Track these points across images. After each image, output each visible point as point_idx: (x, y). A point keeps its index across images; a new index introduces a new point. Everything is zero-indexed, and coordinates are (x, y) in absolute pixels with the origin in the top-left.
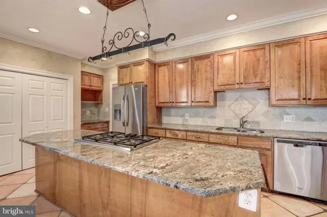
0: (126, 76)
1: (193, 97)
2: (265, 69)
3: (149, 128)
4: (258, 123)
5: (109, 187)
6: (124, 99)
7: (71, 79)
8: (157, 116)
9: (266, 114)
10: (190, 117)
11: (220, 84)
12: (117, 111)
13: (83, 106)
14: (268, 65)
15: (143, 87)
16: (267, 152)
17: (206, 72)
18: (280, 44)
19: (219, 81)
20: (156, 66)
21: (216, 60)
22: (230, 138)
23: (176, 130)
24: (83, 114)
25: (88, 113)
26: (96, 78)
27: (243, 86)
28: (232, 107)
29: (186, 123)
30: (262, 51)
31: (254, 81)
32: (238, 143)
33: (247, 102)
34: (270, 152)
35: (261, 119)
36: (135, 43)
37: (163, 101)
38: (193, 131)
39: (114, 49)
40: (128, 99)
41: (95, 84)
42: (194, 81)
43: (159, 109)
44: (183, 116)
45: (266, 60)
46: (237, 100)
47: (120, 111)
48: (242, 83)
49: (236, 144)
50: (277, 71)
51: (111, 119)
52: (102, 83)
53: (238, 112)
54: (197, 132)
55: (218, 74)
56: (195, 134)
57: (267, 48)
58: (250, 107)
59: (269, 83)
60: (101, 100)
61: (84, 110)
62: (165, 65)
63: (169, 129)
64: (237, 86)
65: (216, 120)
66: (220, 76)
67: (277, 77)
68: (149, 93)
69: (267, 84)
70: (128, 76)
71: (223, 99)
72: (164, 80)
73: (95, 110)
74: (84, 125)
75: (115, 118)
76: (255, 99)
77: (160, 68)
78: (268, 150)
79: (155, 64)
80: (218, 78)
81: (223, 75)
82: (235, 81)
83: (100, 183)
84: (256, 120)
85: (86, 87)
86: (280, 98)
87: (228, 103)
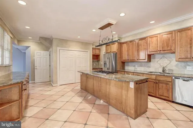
0: (109, 49)
1: (138, 57)
2: (173, 43)
3: (118, 71)
4: (172, 70)
5: (101, 85)
6: (108, 59)
7: (89, 51)
8: (122, 66)
9: (177, 66)
10: (138, 67)
11: (150, 51)
12: (105, 64)
13: (93, 61)
14: (174, 41)
15: (115, 54)
16: (169, 83)
17: (144, 46)
18: (181, 31)
19: (150, 50)
20: (122, 44)
21: (149, 40)
22: (153, 76)
23: (129, 72)
24: (93, 65)
25: (95, 64)
26: (97, 50)
27: (161, 52)
28: (159, 62)
29: (135, 69)
30: (171, 35)
31: (167, 49)
32: (156, 78)
33: (166, 59)
34: (171, 83)
35: (174, 68)
36: (109, 42)
37: (124, 59)
38: (137, 73)
39: (103, 43)
40: (109, 59)
41: (97, 52)
42: (139, 50)
43: (123, 63)
44: (134, 66)
45: (173, 39)
46: (161, 58)
47: (106, 63)
48: (161, 51)
49: (155, 79)
50: (179, 44)
51: (103, 67)
52: (100, 52)
53: (162, 65)
54: (138, 73)
55: (149, 46)
56: (137, 74)
57: (174, 33)
58: (168, 62)
59: (174, 50)
60: (100, 59)
61: (93, 63)
62: (125, 43)
63: (126, 72)
64: (159, 52)
65: (151, 68)
66: (150, 47)
67: (179, 48)
68: (118, 56)
69: (173, 51)
70: (110, 49)
71: (154, 58)
72: (125, 50)
73: (97, 63)
74: (93, 69)
75: (104, 66)
76: (170, 58)
77: (123, 45)
78: (170, 82)
79: (121, 43)
80: (149, 48)
81: (152, 47)
82: (158, 49)
83: (98, 84)
84: (172, 68)
85: (94, 54)
86: (180, 57)
87: (156, 60)
